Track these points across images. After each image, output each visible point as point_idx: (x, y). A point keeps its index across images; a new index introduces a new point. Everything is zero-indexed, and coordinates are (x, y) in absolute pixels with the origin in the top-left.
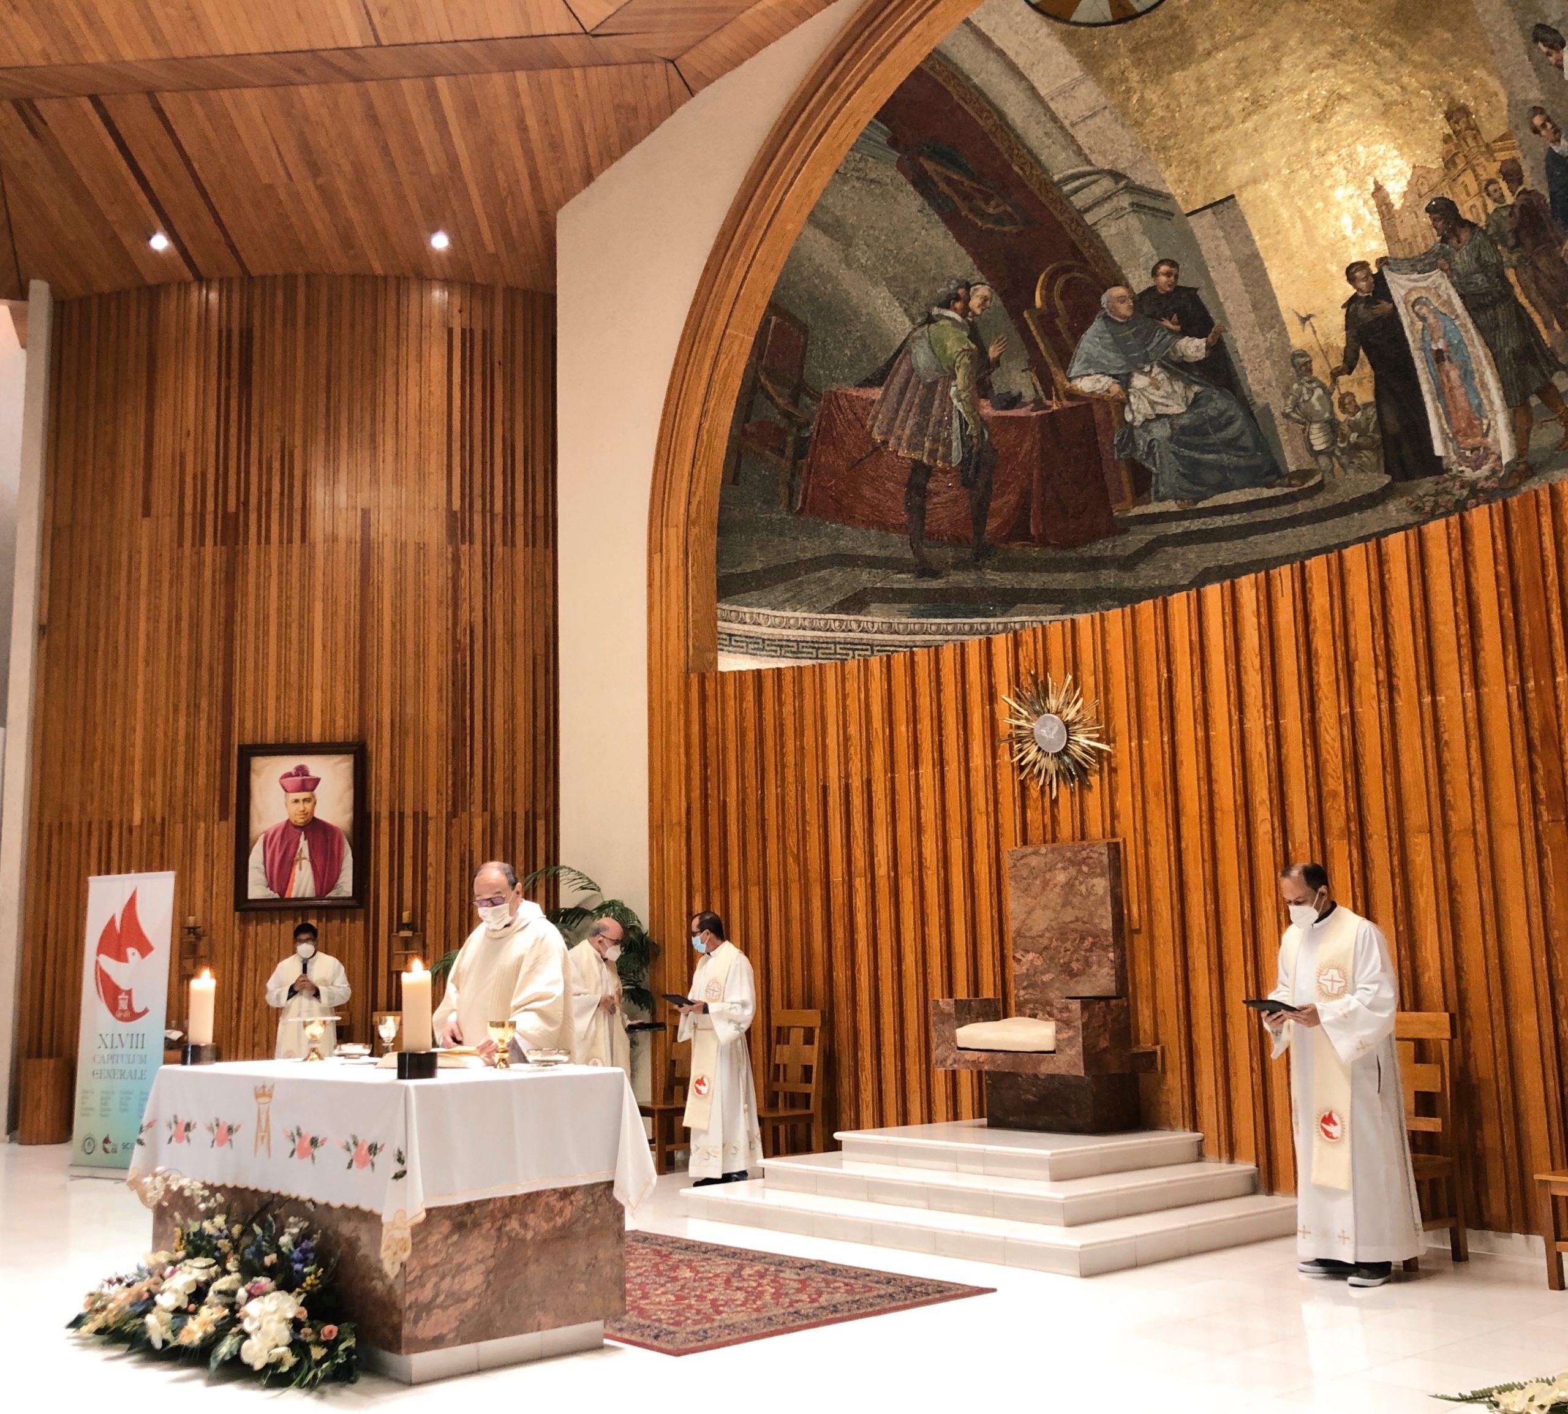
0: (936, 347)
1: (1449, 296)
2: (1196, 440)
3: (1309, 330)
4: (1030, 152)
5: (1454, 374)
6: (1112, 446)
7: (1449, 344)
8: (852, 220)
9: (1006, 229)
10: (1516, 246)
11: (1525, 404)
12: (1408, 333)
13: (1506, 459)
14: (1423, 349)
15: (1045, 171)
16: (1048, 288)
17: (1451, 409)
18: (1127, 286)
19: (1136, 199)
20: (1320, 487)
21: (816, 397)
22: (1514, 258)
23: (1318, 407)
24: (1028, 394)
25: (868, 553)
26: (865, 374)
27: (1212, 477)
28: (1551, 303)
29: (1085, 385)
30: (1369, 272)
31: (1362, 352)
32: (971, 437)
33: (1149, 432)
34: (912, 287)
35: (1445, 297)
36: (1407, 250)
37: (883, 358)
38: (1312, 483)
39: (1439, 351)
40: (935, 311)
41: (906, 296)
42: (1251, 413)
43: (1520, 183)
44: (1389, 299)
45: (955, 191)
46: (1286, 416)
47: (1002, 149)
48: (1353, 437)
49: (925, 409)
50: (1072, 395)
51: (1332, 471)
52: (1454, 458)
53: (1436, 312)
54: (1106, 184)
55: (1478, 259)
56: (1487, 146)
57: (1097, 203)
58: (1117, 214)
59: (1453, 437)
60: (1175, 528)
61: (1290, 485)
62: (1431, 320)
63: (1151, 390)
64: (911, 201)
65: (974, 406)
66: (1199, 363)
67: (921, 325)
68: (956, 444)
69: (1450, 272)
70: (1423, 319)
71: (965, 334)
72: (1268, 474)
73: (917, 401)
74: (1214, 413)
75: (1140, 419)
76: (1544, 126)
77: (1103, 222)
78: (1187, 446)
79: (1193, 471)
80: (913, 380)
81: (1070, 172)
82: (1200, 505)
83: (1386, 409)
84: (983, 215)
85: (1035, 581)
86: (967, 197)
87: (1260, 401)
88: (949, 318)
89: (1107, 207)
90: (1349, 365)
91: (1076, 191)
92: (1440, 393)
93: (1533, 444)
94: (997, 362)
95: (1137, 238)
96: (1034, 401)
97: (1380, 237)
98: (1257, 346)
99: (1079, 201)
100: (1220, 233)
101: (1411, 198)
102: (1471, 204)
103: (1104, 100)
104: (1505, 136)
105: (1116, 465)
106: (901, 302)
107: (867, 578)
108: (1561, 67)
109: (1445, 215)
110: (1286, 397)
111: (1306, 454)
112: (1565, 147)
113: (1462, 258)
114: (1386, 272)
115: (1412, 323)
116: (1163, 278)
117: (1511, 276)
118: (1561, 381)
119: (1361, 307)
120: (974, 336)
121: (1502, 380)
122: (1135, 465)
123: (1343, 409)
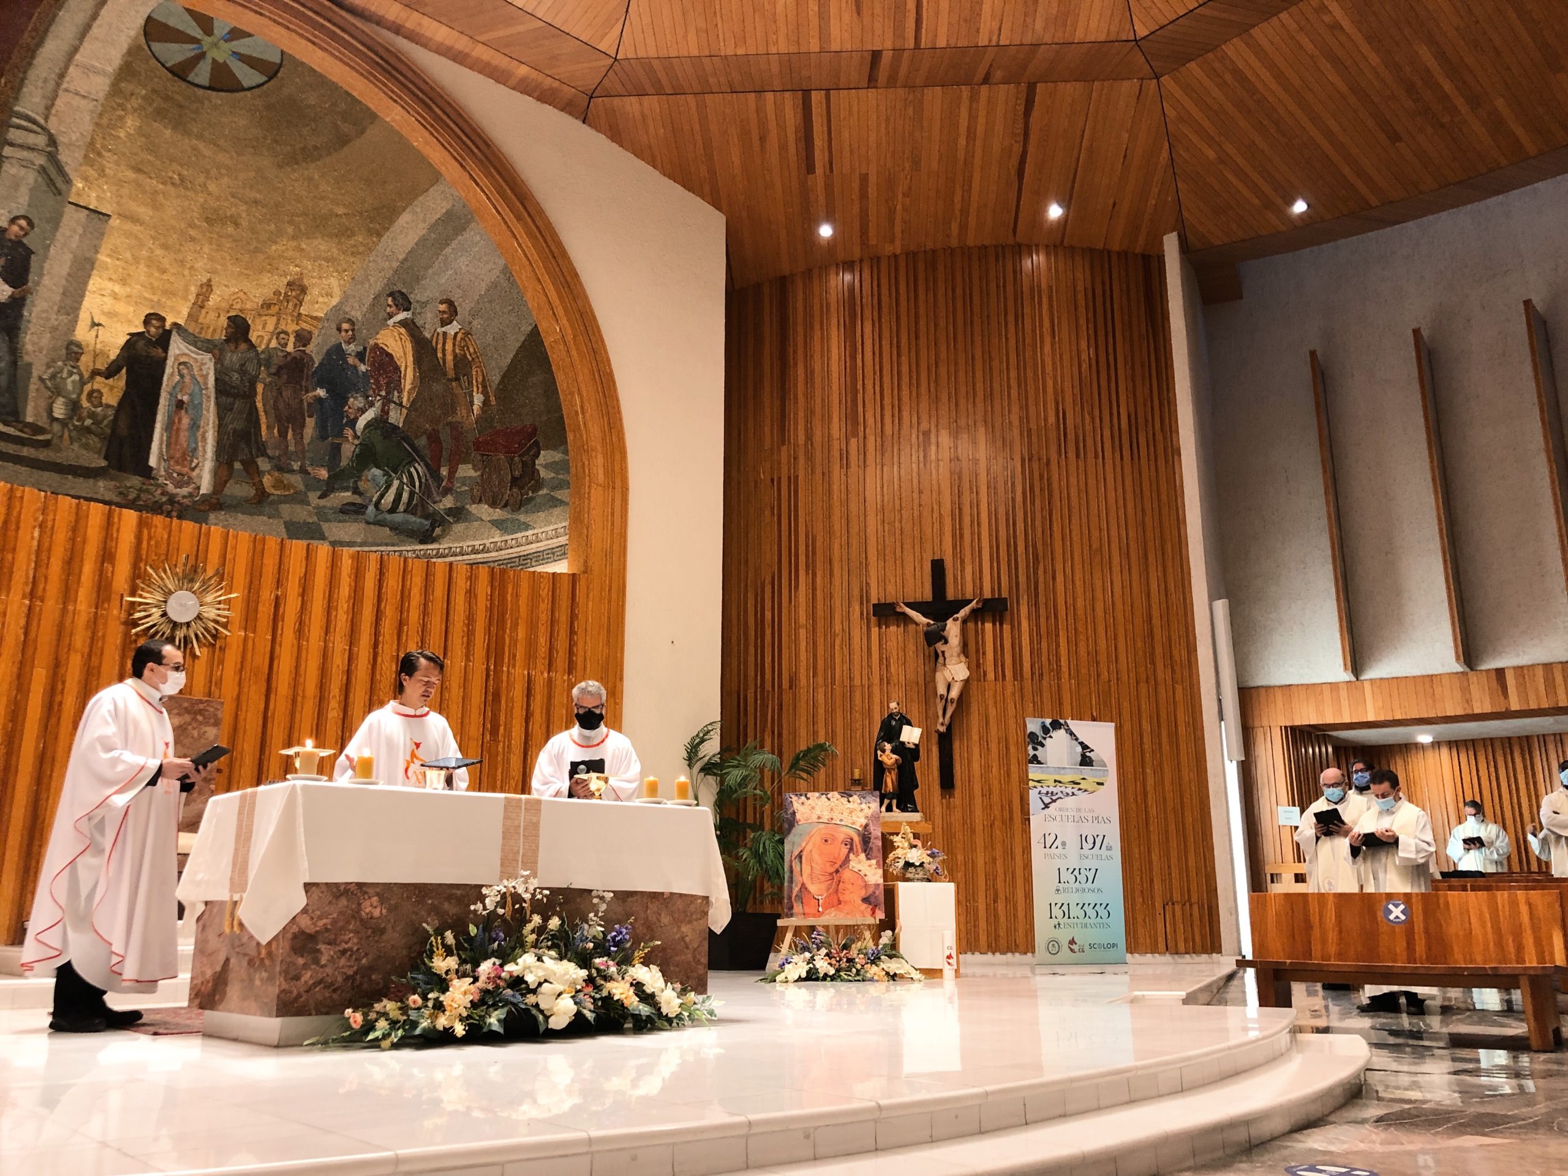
1: (208, 374)
3: (93, 333)
4: (23, 80)
5: (186, 421)
7: (192, 401)
10: (274, 374)
11: (230, 464)
12: (165, 378)
14: (171, 394)
15: (16, 99)
17: (173, 440)
19: (48, 165)
22: (268, 380)
23: (70, 387)
28: (279, 419)
31: (124, 371)
35: (204, 372)
36: (197, 330)
38: (41, 438)
39: (182, 402)
42: (15, 363)
43: (305, 346)
44: (166, 349)
46: (41, 379)
47: (13, 62)
48: (88, 422)
51: (61, 437)
52: (163, 473)
53: (193, 377)
54: (41, 140)
55: (242, 365)
56: (300, 314)
57: (22, 146)
58: (25, 164)
59: (167, 459)
61: (21, 431)
62: (187, 379)
69: (219, 361)
70: (182, 376)
72: (8, 415)
77: (13, 161)
81: (30, 113)
83: (123, 416)
89: (25, 154)
90: (111, 372)
91: (19, 127)
92: (169, 427)
93: (226, 491)
95: (23, 189)
97: (185, 312)
98: (48, 319)
99: (13, 135)
100: (80, 230)
101: (224, 305)
102: (261, 333)
103: (101, 96)
104: (316, 318)
108: (390, 316)
109: (239, 328)
110: (48, 366)
111: (45, 415)
112: (351, 348)
113: (233, 358)
114: (174, 333)
115: (172, 374)
116: (15, 228)
117: (260, 388)
118: (263, 464)
119: (141, 343)
121: (219, 443)
123: (89, 400)
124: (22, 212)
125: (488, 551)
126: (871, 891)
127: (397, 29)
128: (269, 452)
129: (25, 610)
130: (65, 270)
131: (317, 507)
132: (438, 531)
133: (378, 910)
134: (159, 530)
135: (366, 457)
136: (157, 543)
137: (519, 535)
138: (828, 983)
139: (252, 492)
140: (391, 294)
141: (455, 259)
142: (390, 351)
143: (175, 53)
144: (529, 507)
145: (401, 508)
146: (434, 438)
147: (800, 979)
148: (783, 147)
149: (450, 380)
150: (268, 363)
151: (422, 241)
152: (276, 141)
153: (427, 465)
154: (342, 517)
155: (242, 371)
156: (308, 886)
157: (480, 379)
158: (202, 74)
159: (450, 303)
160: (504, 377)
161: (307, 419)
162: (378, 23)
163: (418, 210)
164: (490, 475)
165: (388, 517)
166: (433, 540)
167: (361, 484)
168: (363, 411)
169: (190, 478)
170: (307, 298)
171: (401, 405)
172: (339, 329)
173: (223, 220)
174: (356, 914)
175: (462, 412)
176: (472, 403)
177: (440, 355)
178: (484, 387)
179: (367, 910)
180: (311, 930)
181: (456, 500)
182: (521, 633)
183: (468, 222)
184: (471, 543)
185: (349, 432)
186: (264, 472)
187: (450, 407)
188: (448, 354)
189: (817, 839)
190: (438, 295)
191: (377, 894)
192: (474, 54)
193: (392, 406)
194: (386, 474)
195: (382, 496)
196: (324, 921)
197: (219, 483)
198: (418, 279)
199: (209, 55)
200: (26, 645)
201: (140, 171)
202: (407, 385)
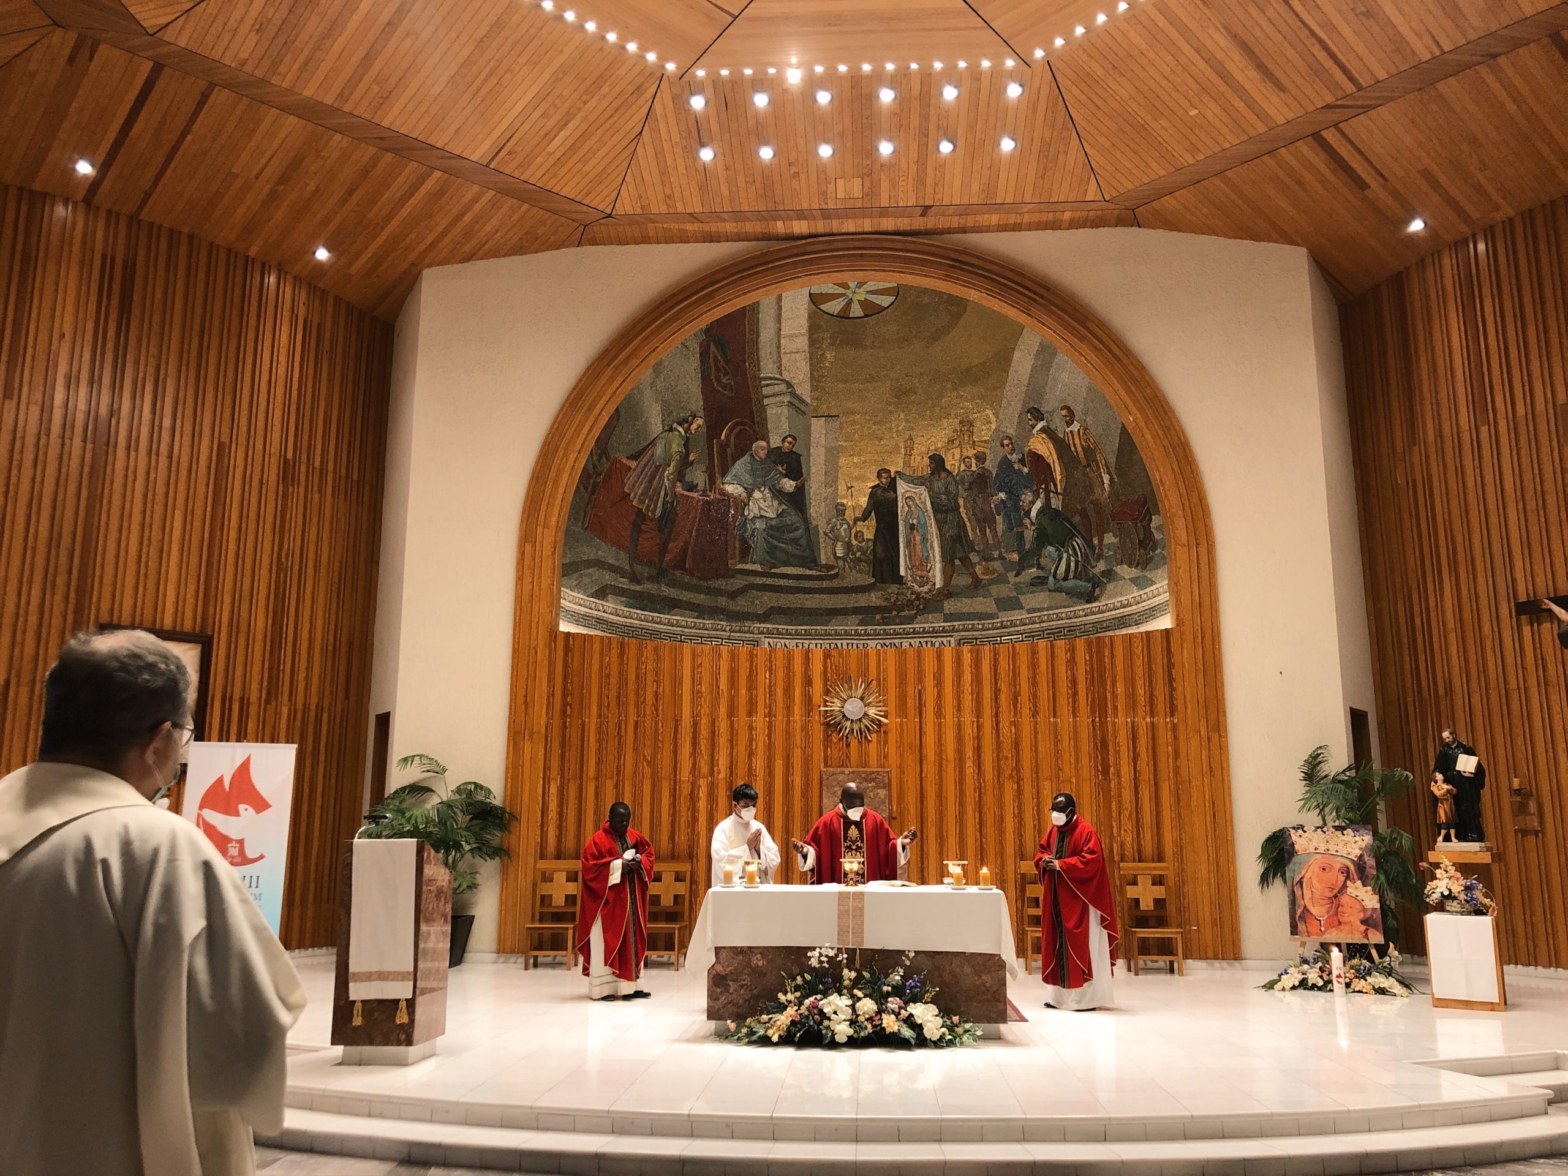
0: (668, 444)
2: (777, 534)
3: (849, 494)
4: (758, 358)
5: (918, 538)
6: (735, 526)
7: (919, 522)
8: (666, 365)
9: (726, 392)
10: (969, 489)
11: (953, 564)
12: (899, 512)
13: (938, 586)
14: (905, 522)
15: (759, 370)
16: (731, 430)
18: (768, 442)
19: (791, 400)
20: (836, 575)
21: (608, 460)
22: (966, 494)
23: (843, 534)
24: (701, 486)
25: (610, 562)
26: (632, 452)
27: (781, 556)
28: (978, 521)
29: (730, 488)
30: (890, 476)
31: (873, 513)
33: (754, 524)
34: (671, 409)
39: (913, 525)
40: (675, 425)
41: (666, 413)
42: (808, 528)
43: (983, 463)
44: (896, 492)
45: (715, 365)
46: (826, 534)
47: (747, 352)
48: (858, 554)
49: (650, 482)
50: (723, 493)
51: (844, 569)
52: (910, 578)
53: (916, 505)
54: (783, 387)
55: (946, 488)
56: (974, 442)
57: (773, 395)
58: (780, 404)
59: (911, 567)
60: (759, 580)
61: (821, 571)
62: (913, 509)
63: (762, 501)
64: (694, 364)
66: (789, 494)
67: (666, 431)
69: (930, 490)
70: (909, 507)
71: (683, 442)
72: (810, 562)
73: (649, 475)
74: (789, 522)
75: (752, 515)
76: (1008, 446)
77: (771, 406)
78: (771, 536)
79: (772, 551)
80: (651, 462)
81: (770, 375)
83: (879, 545)
84: (719, 382)
85: (686, 596)
86: (718, 370)
87: (814, 523)
88: (678, 431)
89: (777, 399)
90: (865, 517)
91: (768, 385)
92: (908, 544)
93: (954, 582)
94: (692, 463)
95: (783, 419)
96: (703, 491)
97: (901, 462)
98: (821, 494)
99: (766, 391)
100: (824, 430)
102: (952, 462)
103: (806, 348)
104: (985, 441)
105: (734, 538)
106: (663, 415)
107: (608, 578)
108: (1033, 427)
109: (938, 462)
110: (828, 524)
111: (832, 557)
112: (1014, 457)
113: (938, 485)
114: (898, 478)
115: (903, 506)
116: (787, 444)
117: (961, 502)
118: (974, 558)
119: (879, 491)
120: (686, 445)
121: (942, 547)
122: (744, 541)
123: (856, 539)
124: (787, 433)
125: (1131, 605)
126: (1368, 914)
127: (964, 230)
128: (976, 547)
129: (767, 724)
130: (823, 459)
131: (1015, 584)
132: (1097, 591)
133: (760, 961)
135: (1042, 539)
137: (1148, 590)
139: (970, 580)
140: (1028, 412)
141: (1059, 376)
142: (1039, 452)
143: (834, 307)
144: (1152, 564)
145: (1071, 575)
146: (1084, 515)
148: (1323, 180)
149: (1084, 467)
150: (962, 482)
151: (1034, 367)
152: (918, 332)
153: (1083, 538)
154: (1031, 588)
155: (947, 493)
156: (718, 950)
157: (1103, 463)
158: (856, 311)
159: (1068, 408)
160: (1117, 457)
161: (998, 518)
163: (1022, 347)
164: (1125, 540)
165: (1064, 584)
166: (1096, 599)
168: (1033, 503)
169: (928, 578)
170: (976, 429)
171: (1057, 493)
172: (1003, 445)
173: (906, 393)
174: (748, 965)
175: (1098, 490)
176: (1103, 483)
177: (1073, 449)
178: (1107, 468)
179: (755, 962)
180: (723, 973)
181: (1106, 564)
183: (1054, 351)
184: (1119, 599)
185: (1027, 521)
186: (975, 564)
187: (1090, 489)
188: (1078, 447)
189: (1315, 868)
190: (1058, 405)
191: (760, 953)
194: (1058, 549)
195: (1057, 568)
196: (727, 968)
197: (947, 576)
198: (1041, 395)
199: (854, 299)
200: (770, 746)
201: (846, 381)
202: (1059, 478)
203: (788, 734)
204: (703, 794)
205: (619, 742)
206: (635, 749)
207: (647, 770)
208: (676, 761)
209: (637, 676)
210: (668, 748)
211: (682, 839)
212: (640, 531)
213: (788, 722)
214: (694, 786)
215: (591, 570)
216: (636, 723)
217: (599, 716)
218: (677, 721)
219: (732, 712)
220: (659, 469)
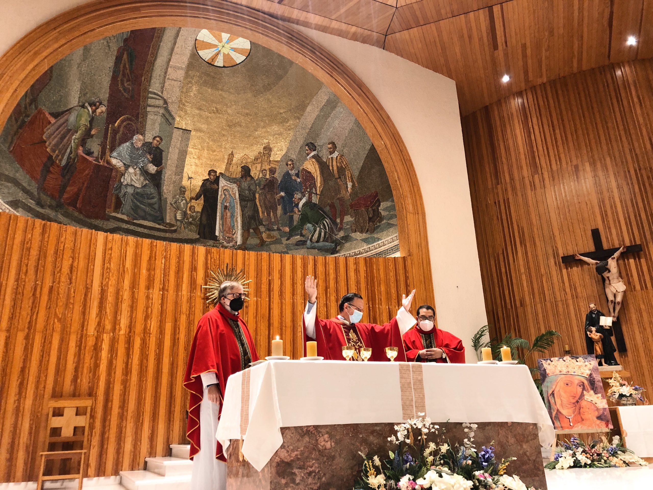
0: (79, 116)
2: (141, 199)
3: (189, 181)
4: (151, 76)
5: (229, 214)
6: (113, 187)
7: (230, 205)
8: (92, 53)
9: (125, 94)
10: (262, 189)
11: (248, 230)
12: (219, 197)
14: (222, 204)
15: (149, 86)
16: (122, 122)
17: (224, 223)
18: (144, 137)
19: (165, 113)
20: (175, 231)
21: (36, 108)
22: (260, 192)
23: (182, 206)
24: (96, 154)
25: (24, 184)
26: (54, 111)
27: (142, 214)
28: (266, 208)
29: (114, 161)
30: (216, 175)
31: (202, 196)
32: (71, 158)
33: (127, 189)
34: (87, 90)
37: (62, 109)
38: (173, 229)
39: (226, 206)
40: (87, 104)
41: (83, 93)
42: (161, 198)
43: (274, 174)
44: (218, 185)
45: (123, 71)
46: (171, 204)
47: (146, 69)
48: (191, 220)
49: (62, 138)
50: (109, 163)
51: (181, 227)
52: (221, 238)
53: (230, 195)
54: (161, 102)
55: (249, 187)
56: (270, 161)
57: (154, 106)
58: (156, 114)
59: (223, 231)
60: (125, 226)
61: (165, 227)
62: (228, 196)
63: (133, 175)
64: (110, 63)
65: (77, 148)
66: (151, 174)
67: (80, 106)
68: (65, 157)
69: (239, 186)
70: (225, 195)
71: (89, 119)
72: (159, 220)
73: (62, 132)
74: (149, 193)
75: (125, 183)
76: (290, 165)
77: (152, 113)
78: (136, 199)
79: (135, 208)
80: (65, 124)
81: (155, 91)
82: (135, 221)
83: (204, 215)
84: (123, 84)
86: (124, 75)
87: (165, 196)
88: (88, 110)
89: (156, 109)
90: (197, 197)
91: (152, 98)
92: (222, 218)
94: (92, 136)
95: (157, 124)
96: (96, 157)
97: (224, 167)
98: (172, 179)
99: (150, 101)
100: (180, 139)
101: (239, 162)
102: (255, 172)
103: (182, 79)
104: (275, 161)
105: (112, 195)
106: (81, 93)
107: (21, 196)
108: (308, 155)
109: (246, 171)
110: (173, 198)
111: (174, 219)
112: (293, 172)
113: (245, 185)
114: (221, 177)
115: (221, 195)
116: (155, 142)
117: (257, 196)
118: (262, 229)
119: (208, 183)
120: (91, 122)
121: (243, 222)
122: (118, 198)
123: (190, 210)
124: (157, 134)
125: (362, 254)
126: (601, 412)
128: (264, 223)
129: (161, 296)
130: (176, 156)
131: (286, 244)
132: (338, 248)
133: (329, 443)
134: (215, 254)
135: (304, 219)
136: (214, 260)
137: (375, 244)
138: (588, 469)
139: (258, 241)
140: (307, 145)
141: (333, 122)
142: (309, 170)
143: (207, 54)
144: (378, 230)
145: (321, 240)
146: (332, 206)
147: (570, 467)
148: (481, 39)
149: (336, 178)
150: (259, 185)
151: (318, 116)
152: (253, 85)
153: (330, 219)
154: (296, 247)
155: (249, 189)
156: (283, 430)
157: (350, 176)
158: (220, 61)
159: (333, 143)
160: (360, 172)
161: (278, 207)
162: (289, 21)
163: (314, 103)
164: (359, 219)
165: (316, 244)
166: (337, 252)
167: (304, 232)
168: (301, 199)
169: (233, 238)
170: (273, 153)
171: (316, 194)
172: (287, 165)
173: (235, 125)
174: (315, 447)
175: (343, 192)
176: (347, 187)
177: (331, 168)
178: (352, 179)
179: (322, 444)
180: (288, 459)
181: (345, 232)
182: (383, 288)
183: (337, 104)
184: (354, 251)
185: (296, 210)
186: (262, 232)
187: (338, 191)
188: (334, 167)
189: (561, 384)
190: (327, 141)
191: (327, 433)
192: (332, 26)
193: (313, 195)
194: (313, 225)
195: (313, 236)
196: (296, 453)
198: (318, 135)
199: (222, 52)
200: (162, 312)
201: (201, 109)
202: (318, 185)
203: (177, 304)
204: (105, 346)
205: (33, 303)
206: (48, 308)
207: (58, 326)
208: (84, 318)
209: (56, 252)
210: (78, 308)
211: (84, 382)
212: (49, 171)
213: (177, 295)
214: (98, 339)
215: (9, 184)
216: (51, 288)
217: (17, 280)
218: (87, 288)
219: (134, 285)
220: (70, 132)
